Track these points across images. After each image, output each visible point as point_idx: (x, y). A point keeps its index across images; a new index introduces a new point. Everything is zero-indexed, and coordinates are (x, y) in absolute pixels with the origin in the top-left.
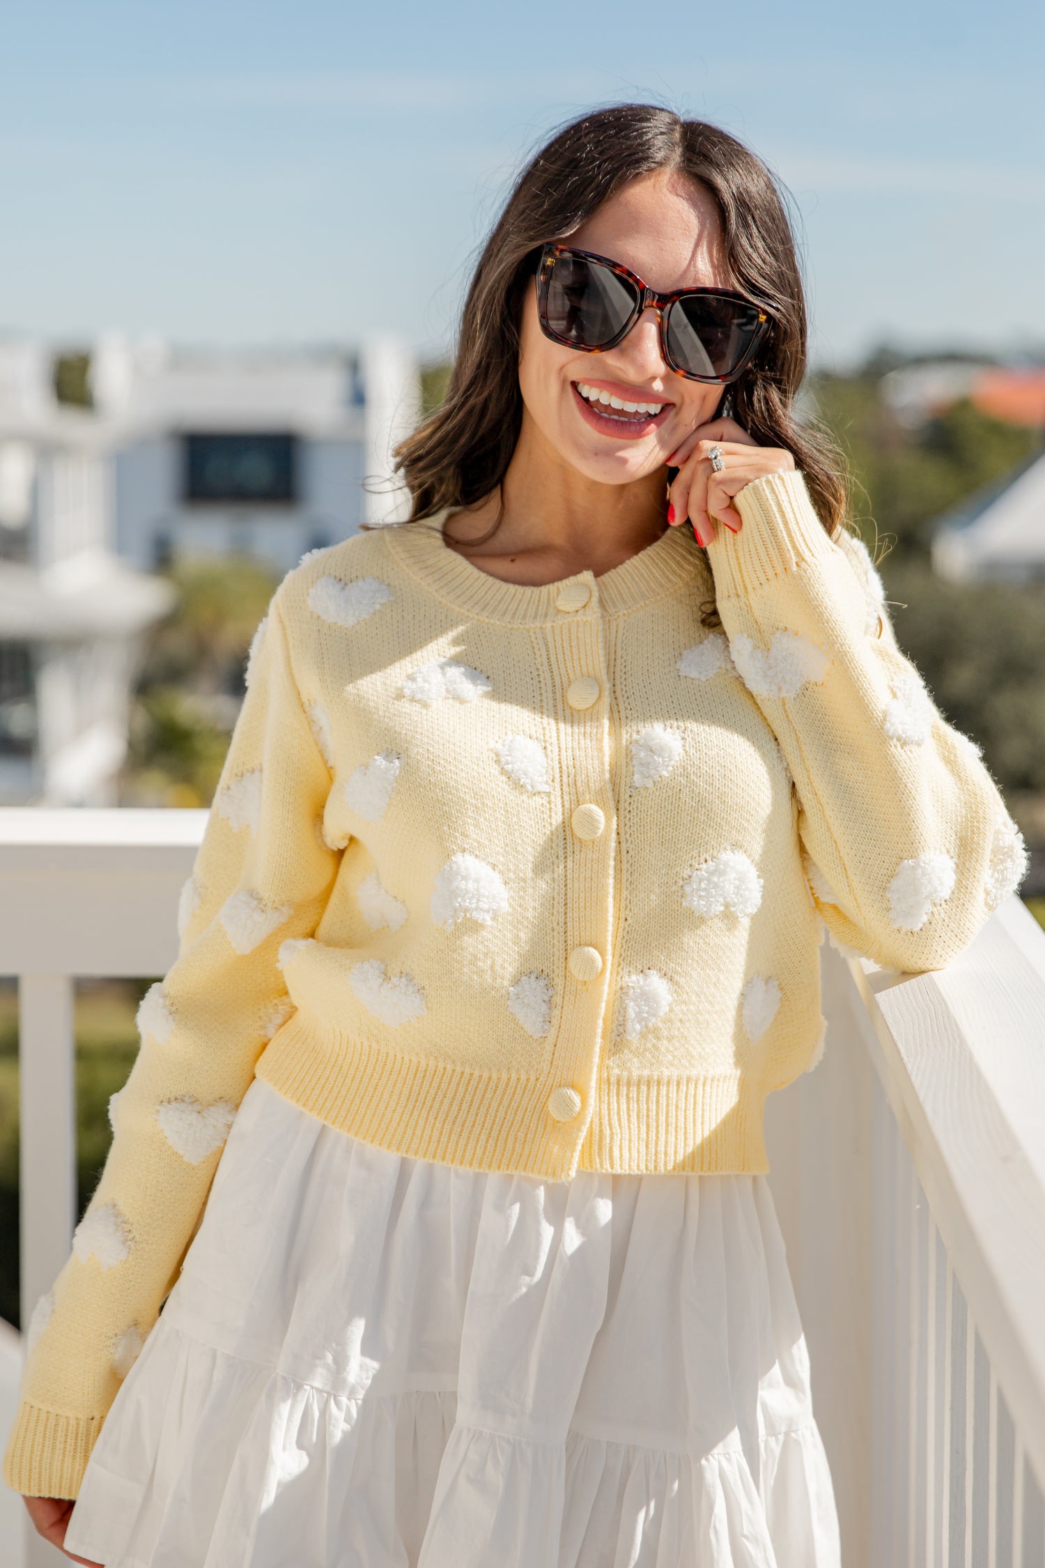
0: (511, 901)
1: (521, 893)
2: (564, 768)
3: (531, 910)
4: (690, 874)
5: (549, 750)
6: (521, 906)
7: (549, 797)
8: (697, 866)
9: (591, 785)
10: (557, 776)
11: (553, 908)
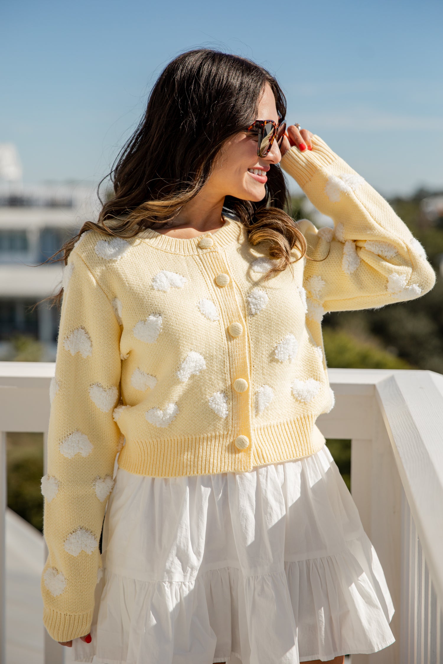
0: (207, 364)
1: (211, 361)
2: (223, 309)
3: (215, 367)
4: (276, 345)
5: (215, 303)
6: (211, 366)
7: (219, 321)
8: (278, 342)
9: (234, 314)
10: (221, 313)
11: (225, 365)
